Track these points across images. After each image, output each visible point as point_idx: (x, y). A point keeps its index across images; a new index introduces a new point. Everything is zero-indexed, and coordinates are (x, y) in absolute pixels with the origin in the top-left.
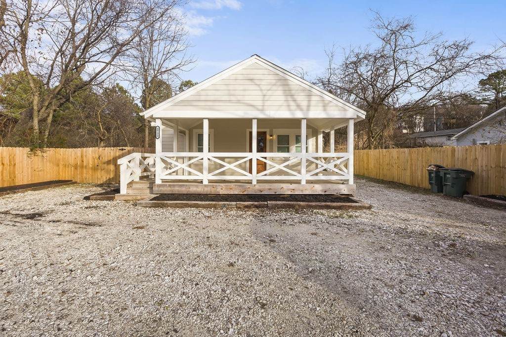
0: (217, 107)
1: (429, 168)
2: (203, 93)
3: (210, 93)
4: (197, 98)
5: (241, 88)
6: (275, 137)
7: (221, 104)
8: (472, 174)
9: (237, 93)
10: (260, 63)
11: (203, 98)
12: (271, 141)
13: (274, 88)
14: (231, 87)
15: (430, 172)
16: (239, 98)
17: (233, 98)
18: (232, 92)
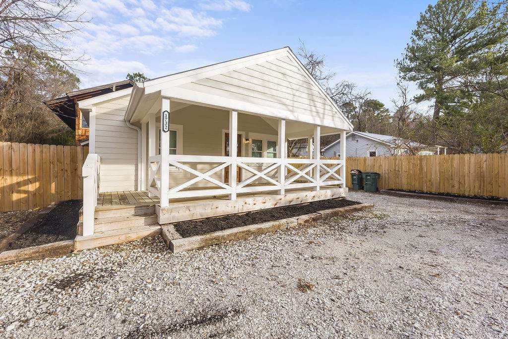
0: (252, 99)
1: (353, 172)
2: (235, 75)
3: (244, 77)
4: (228, 80)
5: (275, 80)
6: (250, 141)
7: (256, 95)
8: (379, 175)
9: (271, 85)
10: (291, 57)
11: (235, 82)
12: (247, 145)
13: (302, 89)
14: (266, 78)
15: (353, 175)
16: (274, 93)
17: (267, 91)
18: (267, 84)
